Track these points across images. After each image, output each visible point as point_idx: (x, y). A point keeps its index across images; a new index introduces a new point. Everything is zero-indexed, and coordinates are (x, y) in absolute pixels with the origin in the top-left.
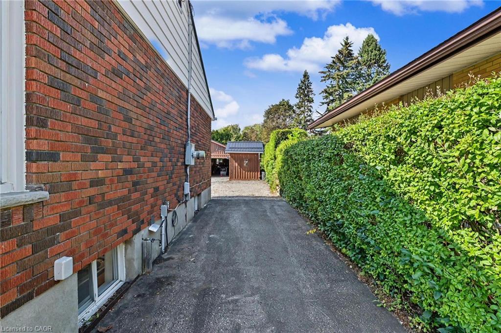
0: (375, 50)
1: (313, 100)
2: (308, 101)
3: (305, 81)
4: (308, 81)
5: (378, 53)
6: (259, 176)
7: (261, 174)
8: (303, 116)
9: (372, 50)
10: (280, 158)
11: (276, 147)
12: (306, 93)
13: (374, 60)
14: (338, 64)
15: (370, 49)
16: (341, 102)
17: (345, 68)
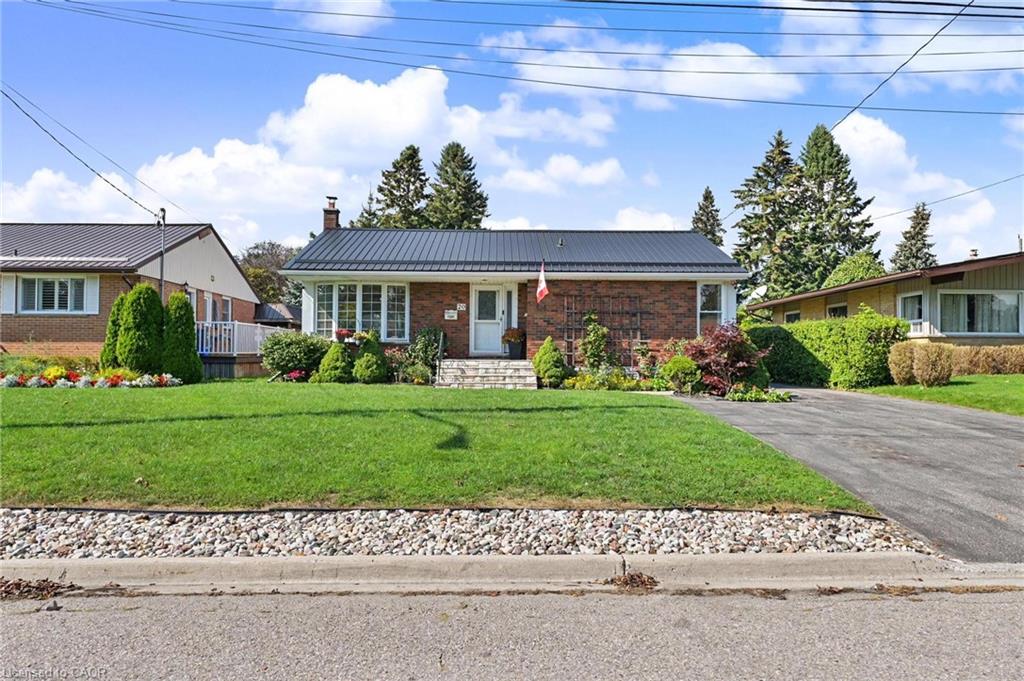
0: (830, 155)
1: (722, 241)
2: (713, 241)
3: (706, 207)
4: (713, 206)
5: (834, 160)
9: (825, 154)
12: (709, 227)
14: (765, 178)
15: (821, 154)
16: (770, 248)
17: (778, 184)
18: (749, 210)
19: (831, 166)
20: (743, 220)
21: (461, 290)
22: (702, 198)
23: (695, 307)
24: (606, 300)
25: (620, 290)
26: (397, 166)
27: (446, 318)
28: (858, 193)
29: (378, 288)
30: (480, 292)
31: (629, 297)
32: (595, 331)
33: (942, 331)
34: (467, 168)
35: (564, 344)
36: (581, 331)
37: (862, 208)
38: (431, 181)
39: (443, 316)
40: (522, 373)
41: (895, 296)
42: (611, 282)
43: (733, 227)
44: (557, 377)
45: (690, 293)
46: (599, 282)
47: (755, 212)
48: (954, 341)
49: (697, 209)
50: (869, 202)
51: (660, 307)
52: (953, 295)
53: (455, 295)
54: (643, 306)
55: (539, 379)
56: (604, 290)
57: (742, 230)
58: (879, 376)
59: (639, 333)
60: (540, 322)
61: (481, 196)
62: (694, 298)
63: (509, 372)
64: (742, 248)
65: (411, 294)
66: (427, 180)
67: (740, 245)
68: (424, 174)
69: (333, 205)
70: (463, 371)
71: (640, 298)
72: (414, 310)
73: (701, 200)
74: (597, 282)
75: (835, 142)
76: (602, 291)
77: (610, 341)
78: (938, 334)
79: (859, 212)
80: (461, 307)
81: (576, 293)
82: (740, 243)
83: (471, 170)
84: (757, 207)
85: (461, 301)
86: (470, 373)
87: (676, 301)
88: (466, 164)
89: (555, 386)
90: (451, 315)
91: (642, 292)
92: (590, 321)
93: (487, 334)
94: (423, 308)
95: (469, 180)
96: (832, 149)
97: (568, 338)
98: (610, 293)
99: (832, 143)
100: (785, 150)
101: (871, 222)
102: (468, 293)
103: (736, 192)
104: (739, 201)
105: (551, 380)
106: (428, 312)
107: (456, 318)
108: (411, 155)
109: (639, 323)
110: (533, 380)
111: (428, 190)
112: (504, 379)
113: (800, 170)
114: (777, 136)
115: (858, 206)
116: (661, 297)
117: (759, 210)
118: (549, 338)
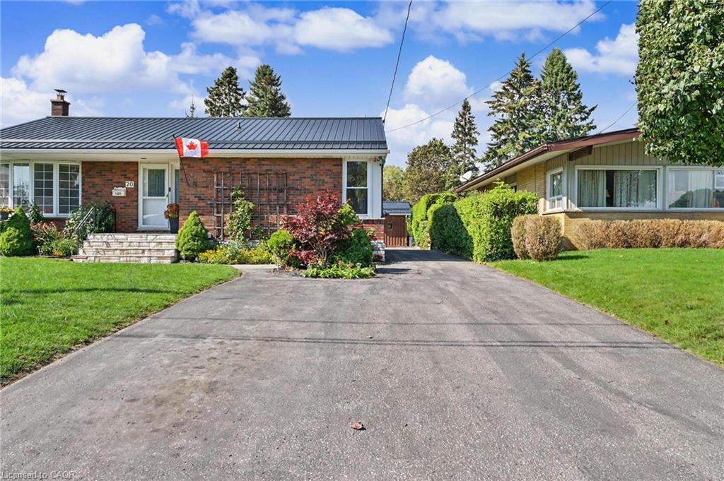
0: (562, 71)
1: (477, 141)
2: (470, 142)
3: (464, 114)
4: (470, 114)
5: (565, 76)
6: (406, 242)
7: (408, 240)
8: (462, 163)
9: (558, 71)
10: (430, 217)
11: (427, 209)
12: (467, 130)
13: (560, 86)
14: (511, 91)
15: (555, 71)
16: (514, 145)
17: (521, 96)
18: (499, 116)
19: (562, 80)
20: (495, 125)
21: (130, 169)
22: (462, 108)
23: (340, 184)
24: (254, 176)
25: (268, 167)
26: (219, 84)
27: (114, 194)
28: (583, 102)
29: (50, 167)
30: (150, 171)
31: (277, 174)
32: (243, 207)
33: (579, 205)
34: (276, 85)
35: (214, 219)
36: (230, 206)
37: (588, 114)
38: (247, 95)
39: (112, 193)
40: (164, 246)
41: (545, 174)
42: (259, 159)
43: (488, 131)
44: (193, 250)
45: (335, 169)
46: (248, 159)
47: (504, 118)
48: (590, 215)
49: (458, 116)
50: (593, 109)
51: (306, 183)
52: (593, 171)
53: (123, 173)
54: (289, 182)
55: (178, 252)
56: (253, 167)
57: (492, 133)
58: (503, 251)
59: (285, 209)
60: (192, 198)
61: (285, 106)
62: (340, 173)
63: (152, 245)
64: (493, 147)
65: (82, 173)
66: (244, 94)
67: (492, 145)
68: (241, 90)
69: (62, 97)
70: (108, 244)
71: (286, 175)
72: (86, 187)
73: (461, 109)
74: (246, 160)
75: (567, 62)
76: (251, 167)
77: (255, 215)
78: (576, 209)
79: (586, 118)
80: (130, 184)
81: (227, 170)
82: (492, 142)
83: (278, 86)
84: (505, 114)
85: (129, 179)
86: (114, 246)
87: (322, 178)
88: (274, 82)
89: (191, 259)
90: (119, 192)
91: (289, 169)
92: (237, 196)
93: (154, 210)
94: (94, 185)
95: (276, 93)
96: (564, 66)
97: (218, 213)
98: (258, 170)
99: (564, 62)
100: (526, 68)
101: (593, 124)
102: (137, 171)
103: (488, 102)
104: (491, 110)
105: (187, 253)
106: (98, 189)
107: (123, 194)
108: (230, 74)
109: (285, 199)
110: (172, 253)
111: (243, 102)
112: (143, 252)
113: (539, 84)
114: (521, 58)
115: (585, 112)
116: (309, 173)
117: (506, 116)
118: (194, 213)
